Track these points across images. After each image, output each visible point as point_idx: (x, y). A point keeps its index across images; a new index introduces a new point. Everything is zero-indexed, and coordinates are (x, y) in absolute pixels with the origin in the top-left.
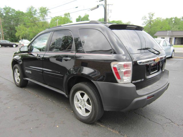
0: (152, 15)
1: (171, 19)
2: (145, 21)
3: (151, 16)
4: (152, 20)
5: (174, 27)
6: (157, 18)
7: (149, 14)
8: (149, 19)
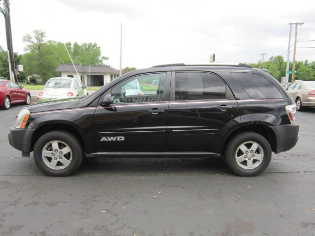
0: (42, 34)
1: (69, 44)
2: (29, 44)
3: (40, 37)
4: (42, 43)
5: (76, 58)
6: (50, 42)
7: (36, 32)
8: (36, 41)
